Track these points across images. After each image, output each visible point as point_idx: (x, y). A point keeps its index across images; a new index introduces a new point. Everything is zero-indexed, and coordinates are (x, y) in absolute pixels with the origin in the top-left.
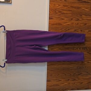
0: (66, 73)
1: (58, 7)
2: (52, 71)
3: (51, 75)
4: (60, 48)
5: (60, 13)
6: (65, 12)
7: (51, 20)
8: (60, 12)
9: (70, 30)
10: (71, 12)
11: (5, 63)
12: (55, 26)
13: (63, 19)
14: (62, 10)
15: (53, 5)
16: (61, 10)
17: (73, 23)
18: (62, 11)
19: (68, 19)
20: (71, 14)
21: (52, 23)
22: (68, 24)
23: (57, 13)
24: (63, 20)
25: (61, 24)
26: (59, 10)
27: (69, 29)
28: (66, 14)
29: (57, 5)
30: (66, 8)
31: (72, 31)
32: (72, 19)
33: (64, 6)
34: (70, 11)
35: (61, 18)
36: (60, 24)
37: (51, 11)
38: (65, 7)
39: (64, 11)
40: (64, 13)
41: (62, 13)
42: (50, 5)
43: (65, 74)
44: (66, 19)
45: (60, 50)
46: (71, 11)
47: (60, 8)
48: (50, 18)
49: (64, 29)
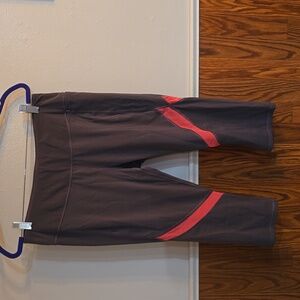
1: (234, 7)
4: (248, 170)
5: (242, 32)
6: (262, 27)
7: (209, 58)
8: (241, 26)
9: (285, 96)
10: (284, 26)
12: (224, 81)
13: (255, 55)
14: (250, 19)
17: (295, 70)
19: (273, 54)
20: (285, 36)
21: (211, 70)
22: (277, 75)
23: (230, 32)
24: (256, 59)
25: (249, 75)
26: (237, 19)
27: (280, 95)
28: (268, 33)
29: (231, 2)
30: (264, 11)
31: (292, 101)
32: (291, 54)
34: (281, 22)
35: (249, 51)
36: (243, 74)
37: (207, 25)
38: (259, 8)
39: (257, 24)
40: (258, 33)
41: (249, 32)
44: (266, 53)
46: (285, 22)
47: (240, 14)
48: (204, 52)
49: (261, 94)
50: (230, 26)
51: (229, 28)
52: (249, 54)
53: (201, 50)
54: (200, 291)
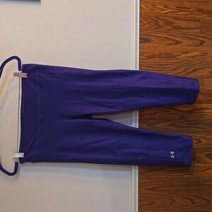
0: (193, 198)
1: (163, 10)
2: (152, 189)
3: (152, 203)
4: (173, 122)
5: (168, 27)
6: (183, 24)
7: (146, 45)
8: (168, 23)
9: (198, 71)
10: (197, 24)
11: (16, 164)
12: (157, 60)
13: (178, 43)
14: (175, 18)
15: (149, 6)
16: (171, 20)
17: (205, 54)
18: (174, 21)
19: (190, 42)
20: (199, 30)
21: (148, 53)
22: (193, 57)
23: (160, 27)
24: (179, 46)
25: (174, 56)
27: (194, 70)
28: (187, 28)
29: (162, 7)
30: (184, 13)
31: (204, 74)
32: (202, 43)
33: (178, 7)
34: (196, 21)
35: (173, 40)
36: (169, 56)
37: (145, 22)
38: (181, 11)
41: (174, 27)
42: (143, 6)
43: (191, 200)
44: (185, 42)
45: (173, 128)
46: (199, 21)
47: (167, 15)
48: (143, 40)
49: (183, 69)
50: (161, 23)
51: (160, 24)
52: (174, 42)
53: (140, 39)
54: (139, 207)
